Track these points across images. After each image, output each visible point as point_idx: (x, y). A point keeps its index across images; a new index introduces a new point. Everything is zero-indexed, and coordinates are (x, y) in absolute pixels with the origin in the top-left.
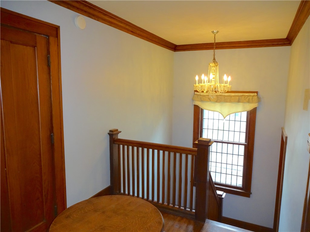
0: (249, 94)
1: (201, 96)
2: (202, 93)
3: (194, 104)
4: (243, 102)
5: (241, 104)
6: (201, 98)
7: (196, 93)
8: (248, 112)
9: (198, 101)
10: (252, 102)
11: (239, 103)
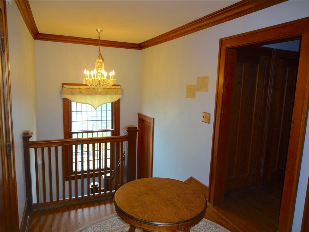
0: (115, 87)
1: (71, 90)
2: (91, 87)
3: (63, 97)
4: (110, 94)
5: (108, 95)
6: (71, 91)
7: (65, 86)
8: (112, 104)
9: (68, 94)
10: (118, 94)
11: (107, 95)
